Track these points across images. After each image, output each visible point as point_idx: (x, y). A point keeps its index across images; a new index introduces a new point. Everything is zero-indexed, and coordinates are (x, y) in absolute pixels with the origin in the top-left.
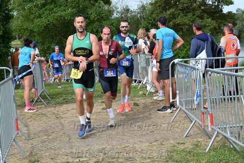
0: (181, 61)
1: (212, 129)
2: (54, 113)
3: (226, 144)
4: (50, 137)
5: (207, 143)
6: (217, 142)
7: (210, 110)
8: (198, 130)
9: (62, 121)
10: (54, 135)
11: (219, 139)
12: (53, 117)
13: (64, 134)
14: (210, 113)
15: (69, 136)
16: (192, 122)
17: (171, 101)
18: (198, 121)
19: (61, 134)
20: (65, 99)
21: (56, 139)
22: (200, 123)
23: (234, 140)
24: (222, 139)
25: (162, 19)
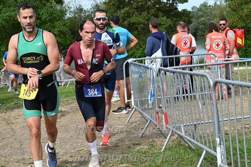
0: (135, 61)
1: (167, 128)
2: (4, 119)
3: (182, 143)
5: (163, 143)
6: (173, 141)
7: (164, 110)
9: (13, 126)
10: (4, 142)
11: (174, 137)
12: (4, 123)
13: (16, 140)
14: (165, 112)
15: (20, 142)
16: (147, 122)
17: (126, 102)
18: (153, 121)
19: (12, 140)
20: (16, 104)
21: (7, 145)
22: (155, 122)
23: (189, 138)
24: (177, 138)
25: (115, 18)
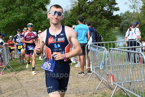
0: (93, 44)
1: (114, 84)
2: (16, 77)
3: (122, 93)
4: (15, 92)
5: (111, 93)
6: (116, 92)
7: (112, 73)
8: (104, 85)
9: (21, 82)
10: (16, 91)
11: (117, 90)
12: (15, 79)
13: (23, 89)
14: (112, 75)
15: (26, 91)
16: (101, 81)
17: (87, 68)
19: (21, 90)
20: (21, 68)
21: (18, 93)
22: (106, 81)
23: (126, 90)
24: (119, 90)
25: (81, 19)
